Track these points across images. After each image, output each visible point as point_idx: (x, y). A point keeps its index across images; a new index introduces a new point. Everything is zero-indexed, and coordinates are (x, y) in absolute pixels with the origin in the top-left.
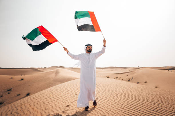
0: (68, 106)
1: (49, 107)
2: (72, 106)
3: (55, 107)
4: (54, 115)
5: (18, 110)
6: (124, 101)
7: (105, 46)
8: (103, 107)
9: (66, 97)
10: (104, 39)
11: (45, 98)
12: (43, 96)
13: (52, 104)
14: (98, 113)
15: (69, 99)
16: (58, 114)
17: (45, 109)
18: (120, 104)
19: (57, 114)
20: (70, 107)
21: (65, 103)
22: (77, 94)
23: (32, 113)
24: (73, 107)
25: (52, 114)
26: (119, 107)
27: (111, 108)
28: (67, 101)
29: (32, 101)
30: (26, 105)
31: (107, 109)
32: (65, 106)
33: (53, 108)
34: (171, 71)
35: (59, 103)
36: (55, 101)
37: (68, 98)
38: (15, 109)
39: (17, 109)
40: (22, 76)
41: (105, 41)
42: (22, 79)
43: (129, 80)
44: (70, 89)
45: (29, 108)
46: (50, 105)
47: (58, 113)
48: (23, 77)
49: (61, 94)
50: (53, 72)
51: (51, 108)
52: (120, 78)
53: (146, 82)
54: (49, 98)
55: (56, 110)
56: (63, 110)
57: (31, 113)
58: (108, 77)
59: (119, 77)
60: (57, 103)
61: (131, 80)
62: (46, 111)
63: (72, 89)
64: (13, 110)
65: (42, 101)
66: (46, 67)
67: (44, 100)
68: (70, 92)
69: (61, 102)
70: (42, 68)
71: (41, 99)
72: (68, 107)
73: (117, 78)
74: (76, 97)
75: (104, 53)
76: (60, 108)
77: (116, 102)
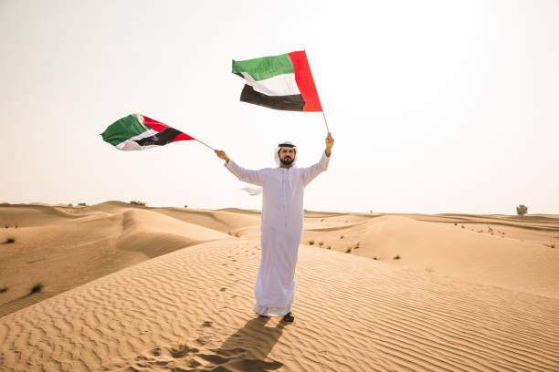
0: (207, 324)
1: (149, 326)
2: (219, 324)
3: (170, 328)
4: (173, 350)
5: (48, 336)
6: (369, 310)
7: (328, 154)
8: (315, 327)
9: (191, 298)
10: (329, 134)
11: (126, 300)
12: (117, 294)
13: (155, 318)
14: (305, 346)
15: (205, 304)
16: (186, 347)
17: (138, 333)
18: (361, 321)
19: (181, 346)
20: (214, 325)
21: (197, 314)
22: (223, 290)
23: (99, 344)
24: (223, 326)
25: (165, 348)
26: (361, 329)
27: (339, 330)
28: (201, 309)
29: (83, 309)
30: (69, 319)
31: (328, 334)
32: (201, 324)
33: (162, 329)
34: (463, 227)
35: (175, 315)
36: (161, 309)
37: (199, 301)
38: (37, 332)
39: (44, 332)
40: (9, 229)
41: (330, 140)
42: (10, 241)
43: (349, 251)
44: (196, 271)
45: (82, 328)
46: (151, 321)
47: (183, 343)
48: (11, 232)
49: (172, 286)
50: (113, 219)
51: (155, 330)
52: (321, 244)
53: (398, 258)
54: (138, 298)
55: (175, 335)
56: (198, 336)
57: (96, 344)
59: (317, 241)
60: (170, 316)
61: (352, 250)
62: (143, 337)
63: (204, 274)
64: (30, 334)
65: (121, 309)
66: (84, 204)
67: (123, 304)
68: (201, 284)
69: (181, 312)
70: (71, 205)
71: (114, 303)
72: (209, 326)
73: (311, 243)
74: (225, 298)
75: (325, 170)
76: (184, 329)
77: (350, 313)
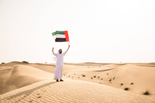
43: (110, 80)
52: (99, 77)
53: (132, 84)
58: (84, 76)
59: (97, 76)
61: (112, 80)
66: (4, 63)
73: (95, 77)
